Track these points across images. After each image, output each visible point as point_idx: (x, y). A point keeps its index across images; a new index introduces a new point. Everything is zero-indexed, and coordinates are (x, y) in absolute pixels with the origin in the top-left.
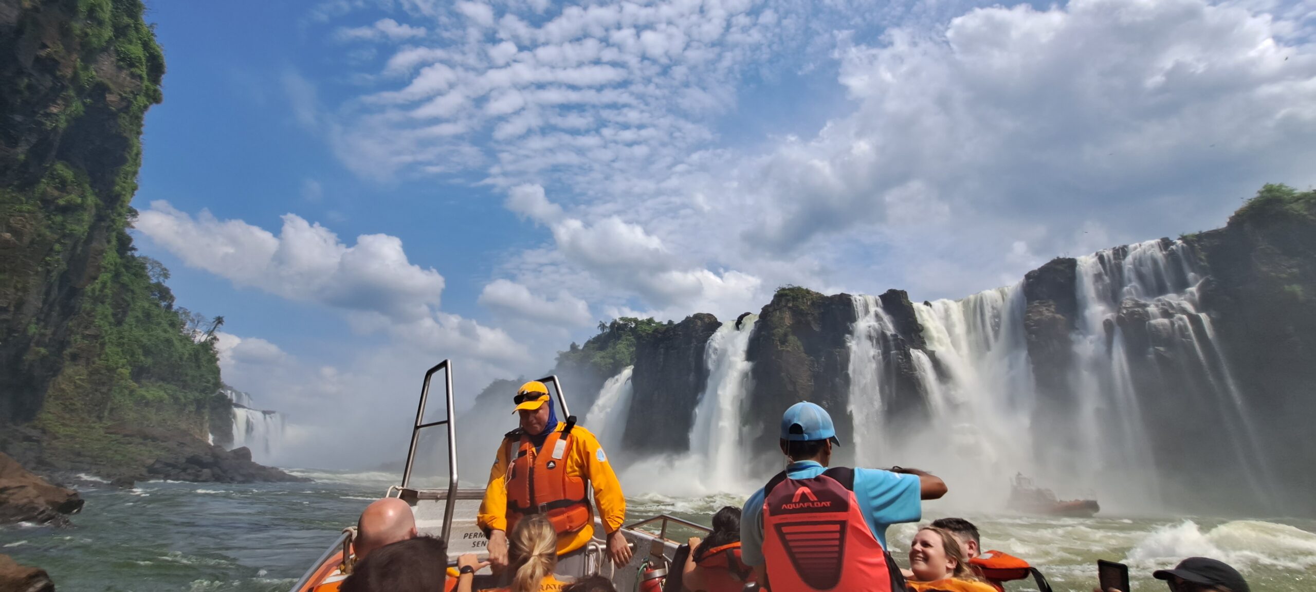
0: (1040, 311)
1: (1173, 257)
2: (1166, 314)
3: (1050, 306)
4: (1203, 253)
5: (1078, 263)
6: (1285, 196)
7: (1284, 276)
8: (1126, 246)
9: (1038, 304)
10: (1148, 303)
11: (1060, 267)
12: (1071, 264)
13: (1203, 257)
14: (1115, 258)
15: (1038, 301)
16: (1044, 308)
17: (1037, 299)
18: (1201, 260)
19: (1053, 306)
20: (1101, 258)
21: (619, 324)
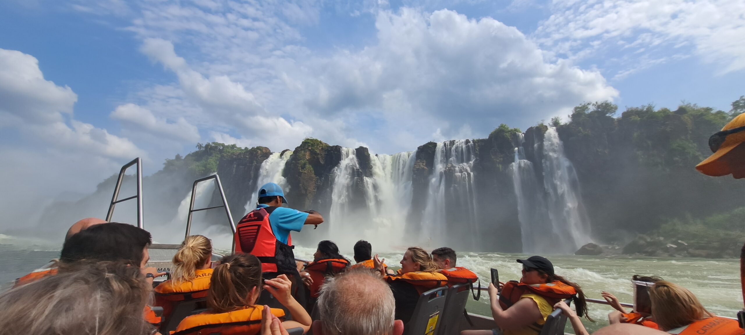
0: (419, 165)
1: (468, 147)
2: (461, 172)
3: (423, 163)
4: (478, 148)
5: (437, 145)
6: (506, 129)
7: (498, 161)
8: (454, 141)
9: (419, 161)
10: (456, 166)
11: (430, 146)
12: (435, 145)
13: (477, 149)
14: (450, 145)
15: (419, 160)
16: (421, 163)
17: (420, 159)
18: (477, 150)
19: (425, 163)
20: (445, 144)
21: (212, 146)
